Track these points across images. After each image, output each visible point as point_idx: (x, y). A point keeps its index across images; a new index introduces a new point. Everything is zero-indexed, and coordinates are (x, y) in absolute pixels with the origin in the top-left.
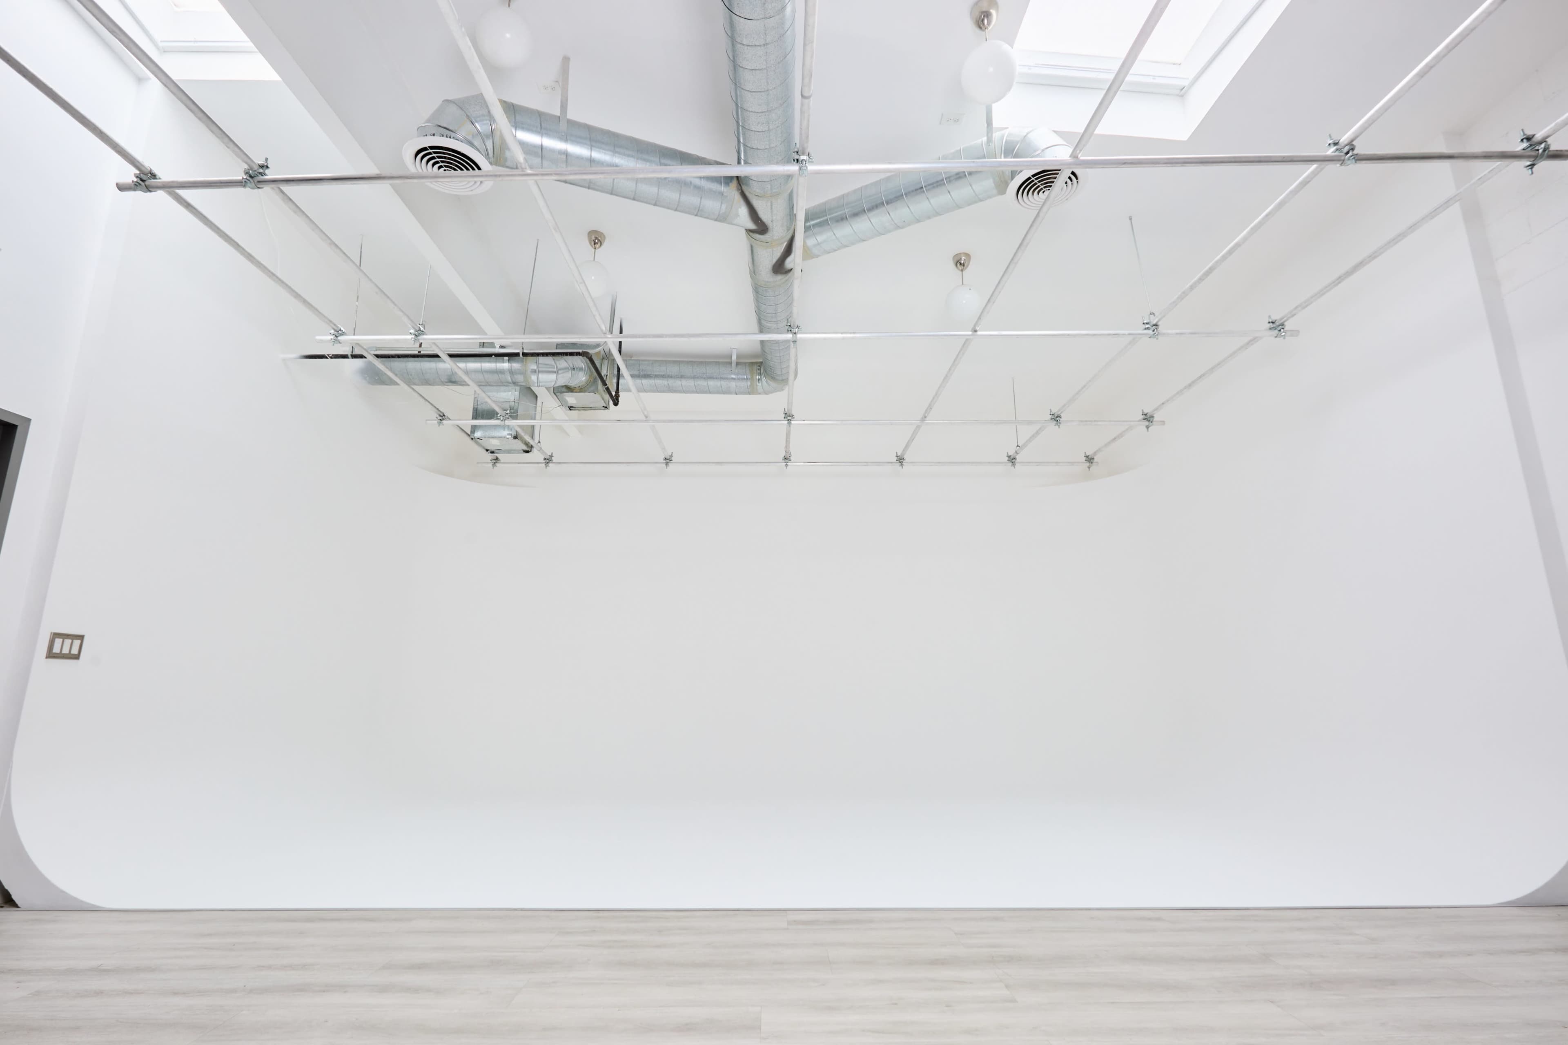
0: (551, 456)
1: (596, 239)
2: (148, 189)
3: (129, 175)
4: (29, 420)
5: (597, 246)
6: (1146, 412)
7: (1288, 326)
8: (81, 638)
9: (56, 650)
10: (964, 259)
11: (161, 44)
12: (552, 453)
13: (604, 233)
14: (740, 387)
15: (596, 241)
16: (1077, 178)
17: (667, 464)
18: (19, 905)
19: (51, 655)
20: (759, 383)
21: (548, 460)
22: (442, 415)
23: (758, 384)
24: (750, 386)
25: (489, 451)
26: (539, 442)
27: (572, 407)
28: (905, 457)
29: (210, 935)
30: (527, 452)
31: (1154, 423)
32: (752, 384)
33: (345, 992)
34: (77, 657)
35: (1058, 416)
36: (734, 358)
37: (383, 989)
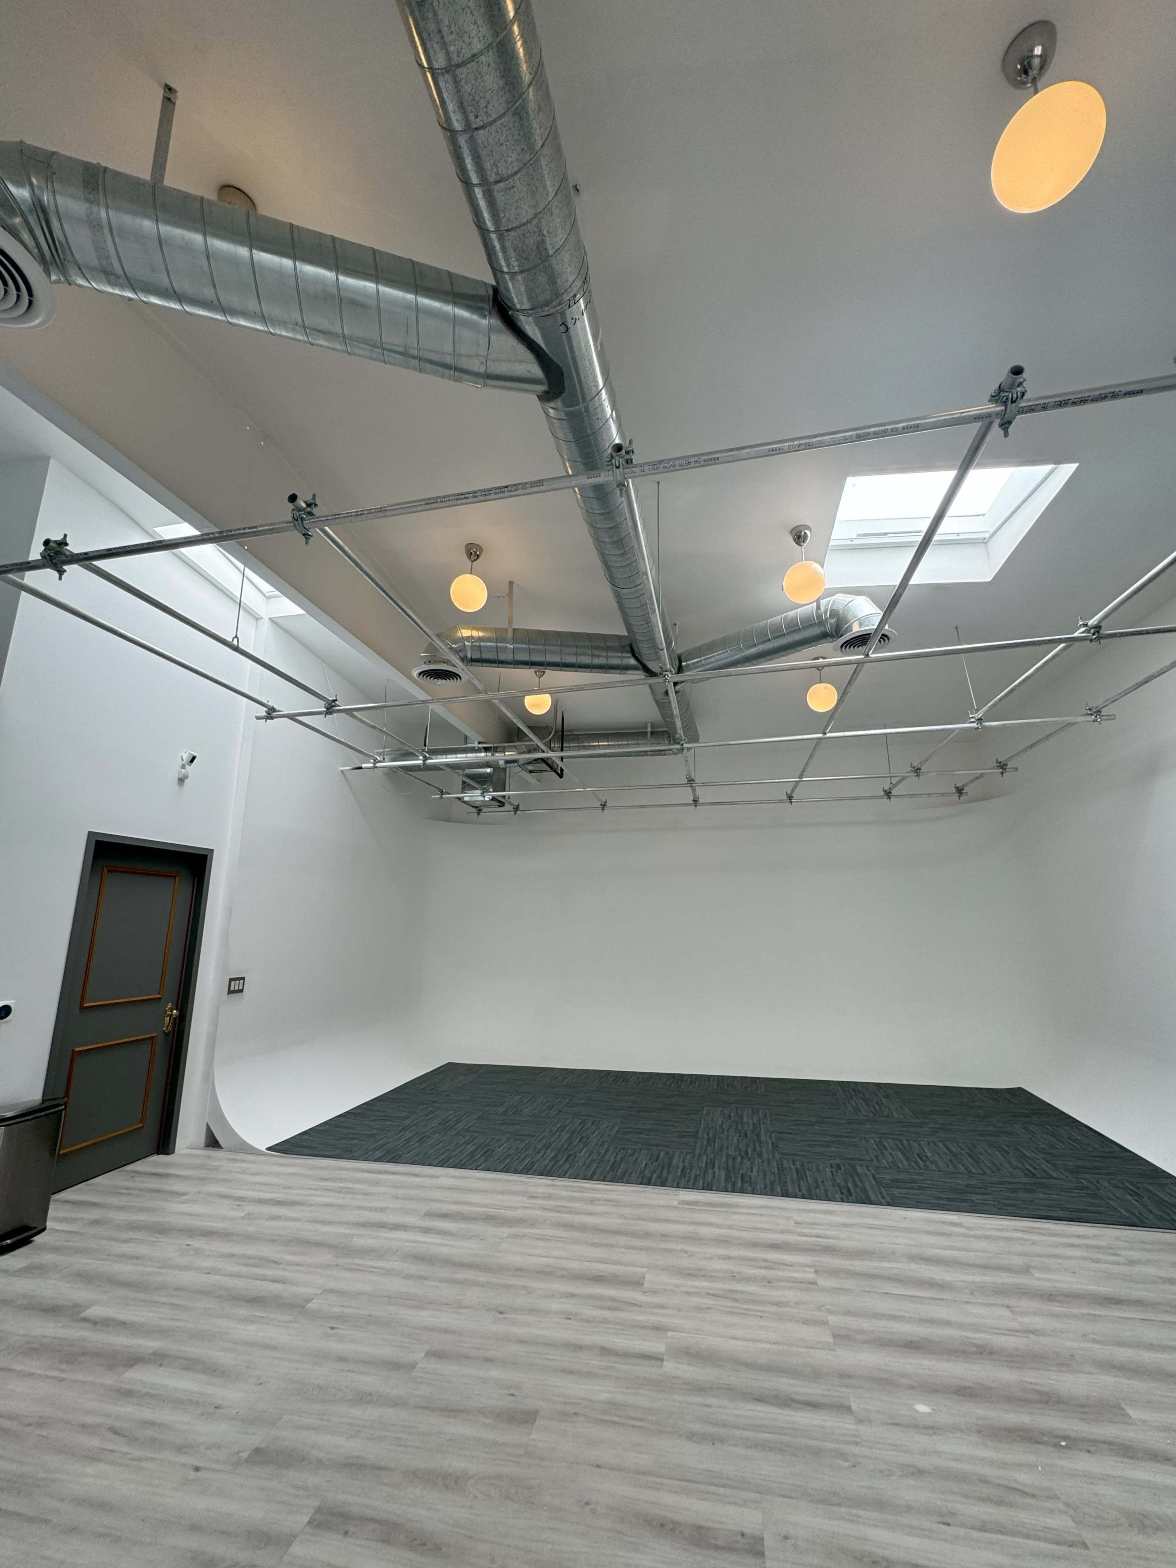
0: (518, 806)
2: (272, 718)
3: (263, 711)
4: (212, 850)
6: (1000, 760)
7: (1104, 712)
8: (243, 979)
9: (232, 989)
11: (267, 595)
12: (519, 804)
16: (888, 639)
17: (603, 809)
18: (223, 1146)
19: (230, 993)
21: (516, 809)
22: (441, 791)
25: (474, 807)
27: (532, 771)
28: (794, 795)
29: (327, 1180)
30: (501, 806)
31: (1007, 770)
33: (406, 1231)
34: (241, 991)
35: (920, 769)
36: (649, 729)
37: (427, 1231)
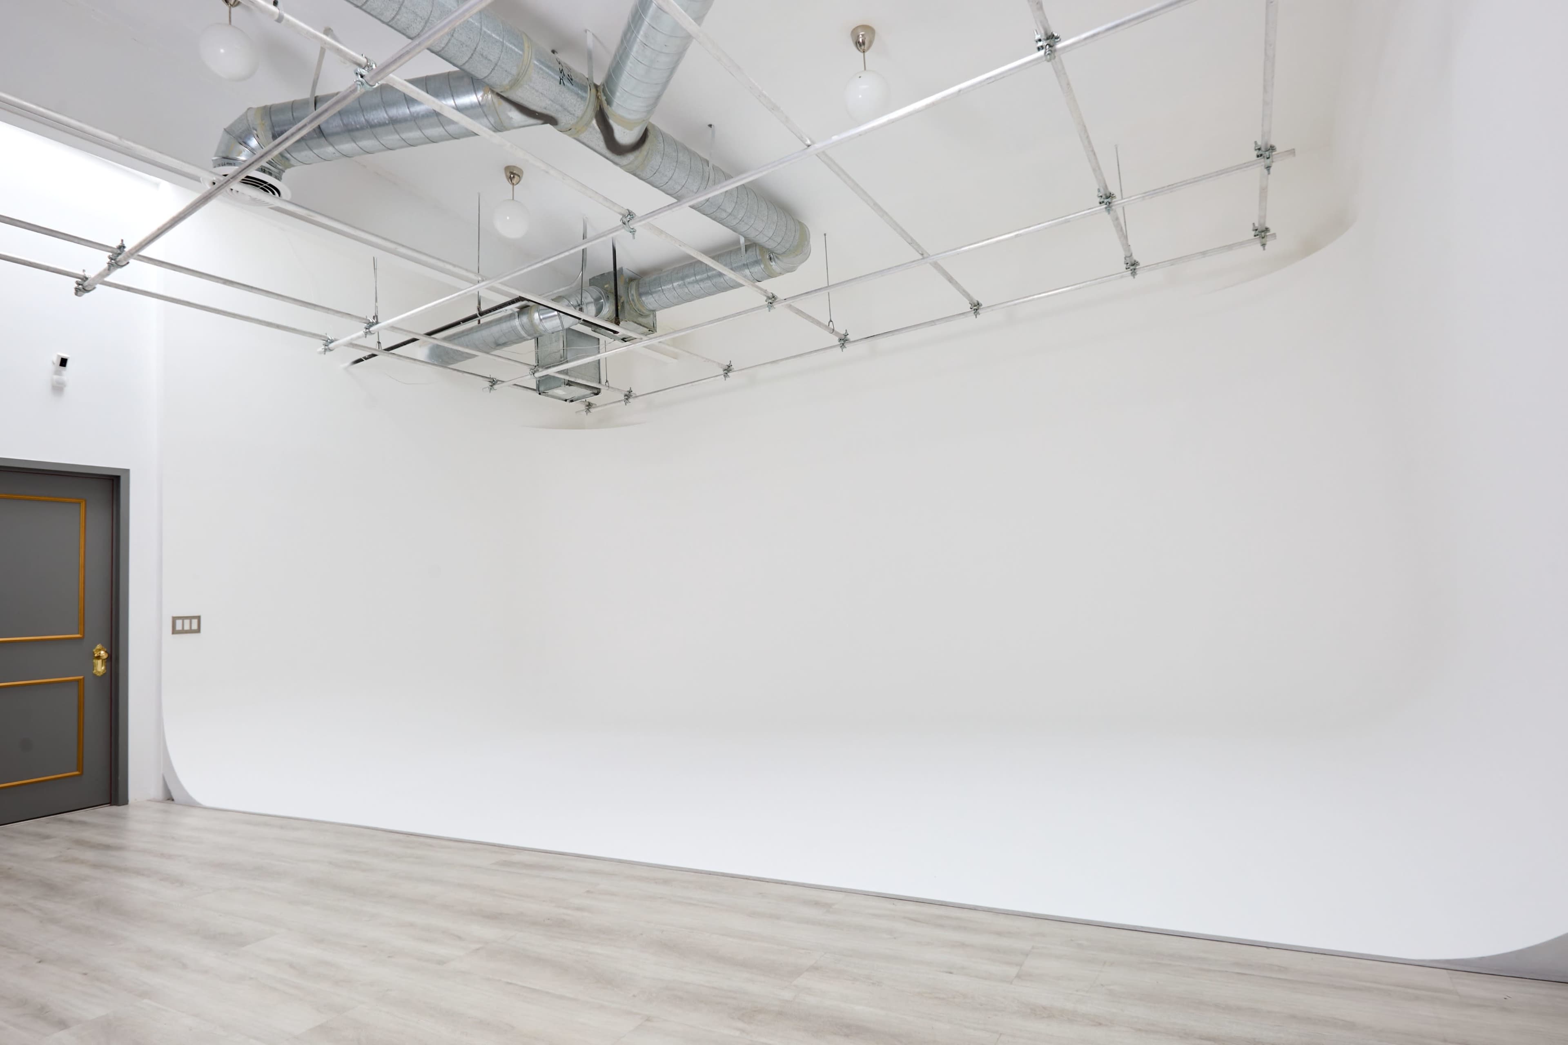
0: (630, 392)
1: (513, 174)
2: (90, 288)
4: (127, 471)
5: (514, 181)
8: (199, 618)
9: (179, 628)
10: (863, 35)
12: (630, 388)
13: (517, 166)
14: (755, 272)
15: (512, 176)
17: (725, 375)
18: (175, 799)
19: (174, 631)
20: (772, 262)
21: (627, 396)
22: (492, 381)
23: (771, 264)
24: (764, 268)
25: (568, 401)
26: (607, 381)
27: (625, 338)
30: (597, 394)
32: (765, 265)
34: (198, 631)
35: (1109, 196)
